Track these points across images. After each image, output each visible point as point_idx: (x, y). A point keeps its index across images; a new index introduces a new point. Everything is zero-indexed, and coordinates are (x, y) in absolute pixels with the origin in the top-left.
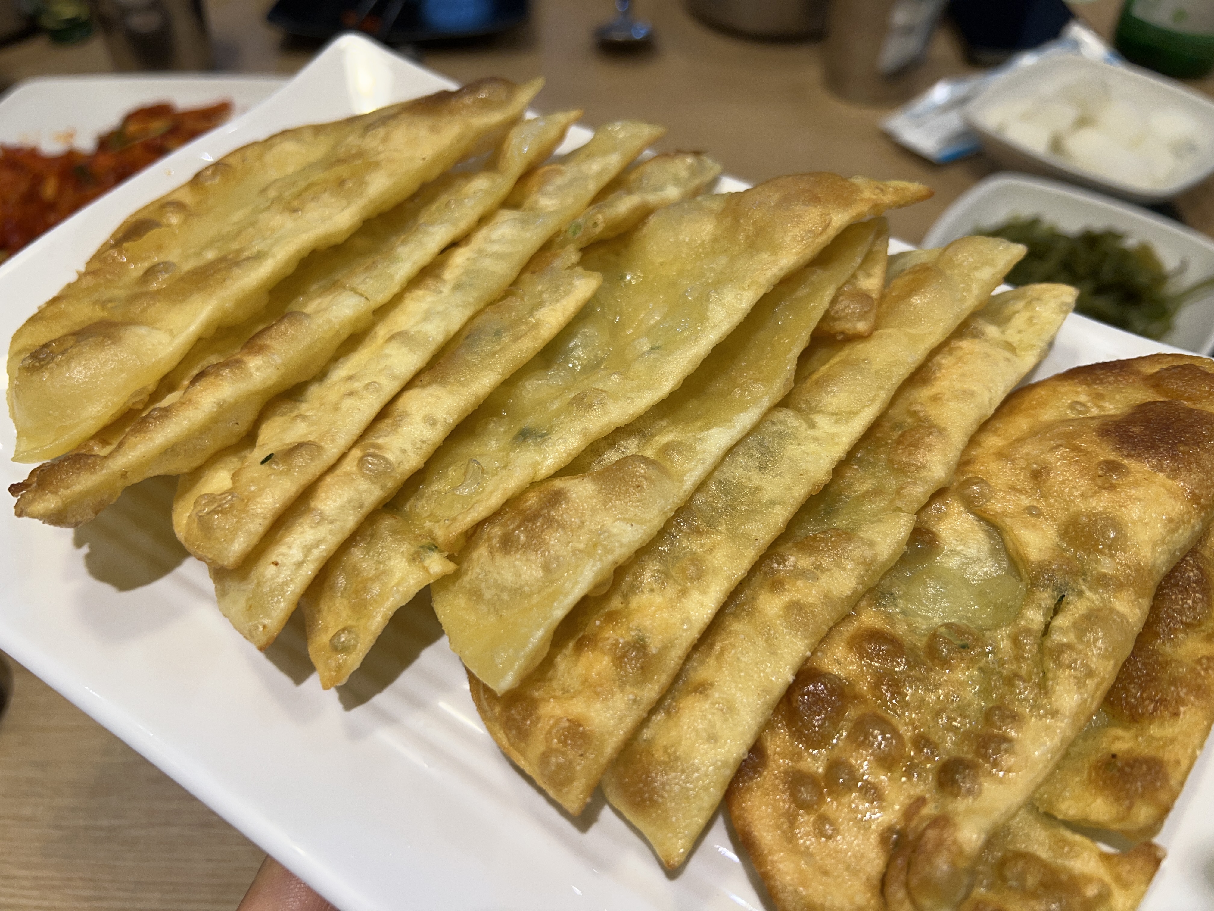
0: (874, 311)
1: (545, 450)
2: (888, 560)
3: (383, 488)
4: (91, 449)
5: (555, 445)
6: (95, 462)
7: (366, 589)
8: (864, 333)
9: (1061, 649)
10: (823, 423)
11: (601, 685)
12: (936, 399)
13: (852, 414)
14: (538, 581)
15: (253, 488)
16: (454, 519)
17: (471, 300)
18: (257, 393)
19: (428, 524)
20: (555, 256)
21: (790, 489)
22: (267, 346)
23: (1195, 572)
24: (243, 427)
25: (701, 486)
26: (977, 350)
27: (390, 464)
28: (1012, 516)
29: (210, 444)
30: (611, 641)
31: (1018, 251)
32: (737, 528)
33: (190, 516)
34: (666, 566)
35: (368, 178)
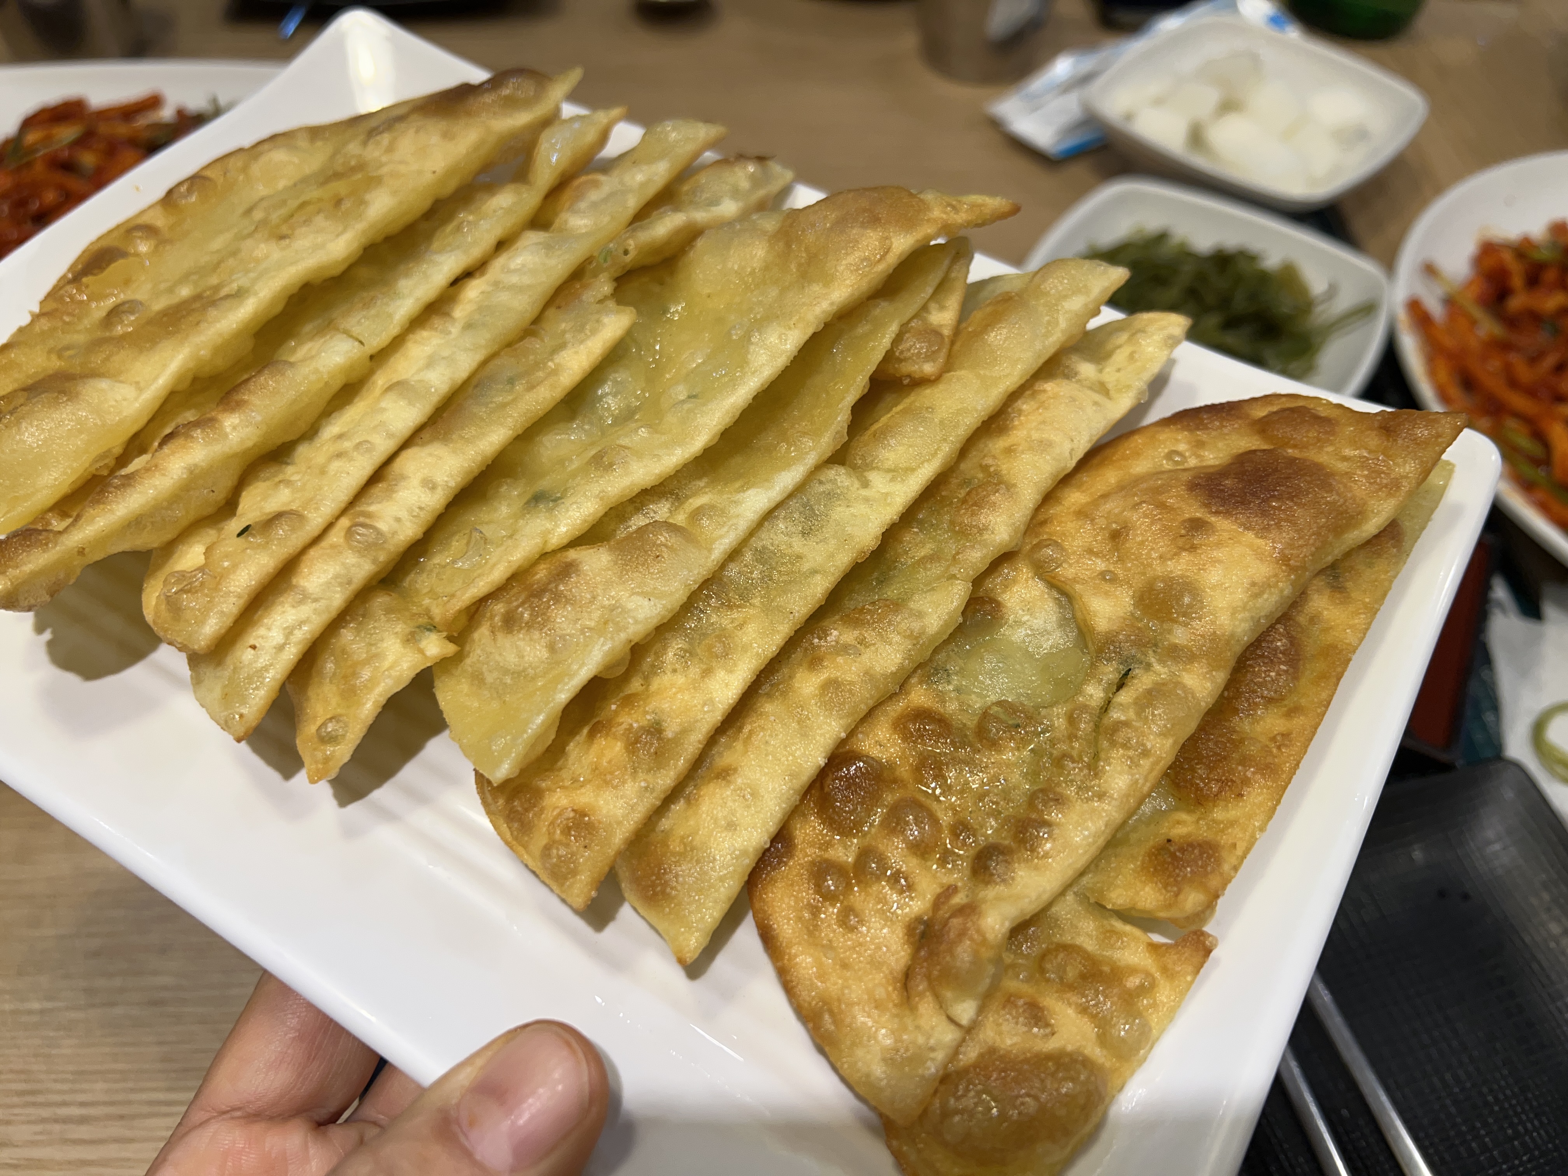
0: (945, 351)
1: (556, 516)
2: (937, 633)
3: (374, 561)
4: (49, 523)
5: (568, 511)
6: (47, 538)
7: (355, 675)
8: (931, 375)
9: (1118, 726)
10: (877, 480)
11: (612, 773)
12: (1009, 451)
13: (911, 470)
14: (543, 662)
15: (226, 564)
16: (453, 596)
17: (483, 342)
18: (235, 455)
19: (426, 601)
20: (585, 287)
21: (833, 556)
22: (245, 402)
23: (1284, 640)
24: (221, 494)
25: (734, 555)
26: (1062, 394)
27: (381, 534)
28: (1084, 582)
29: (182, 515)
30: (624, 726)
31: (1118, 275)
32: (772, 601)
33: (158, 597)
34: (690, 644)
35: (368, 197)
